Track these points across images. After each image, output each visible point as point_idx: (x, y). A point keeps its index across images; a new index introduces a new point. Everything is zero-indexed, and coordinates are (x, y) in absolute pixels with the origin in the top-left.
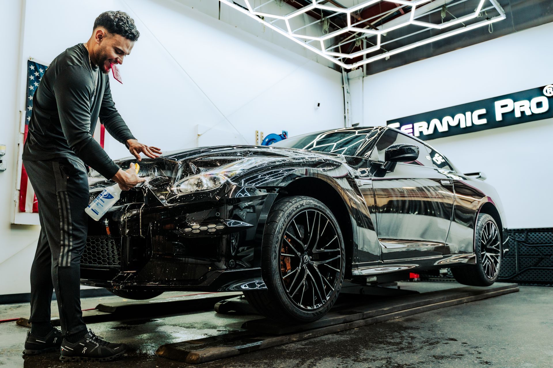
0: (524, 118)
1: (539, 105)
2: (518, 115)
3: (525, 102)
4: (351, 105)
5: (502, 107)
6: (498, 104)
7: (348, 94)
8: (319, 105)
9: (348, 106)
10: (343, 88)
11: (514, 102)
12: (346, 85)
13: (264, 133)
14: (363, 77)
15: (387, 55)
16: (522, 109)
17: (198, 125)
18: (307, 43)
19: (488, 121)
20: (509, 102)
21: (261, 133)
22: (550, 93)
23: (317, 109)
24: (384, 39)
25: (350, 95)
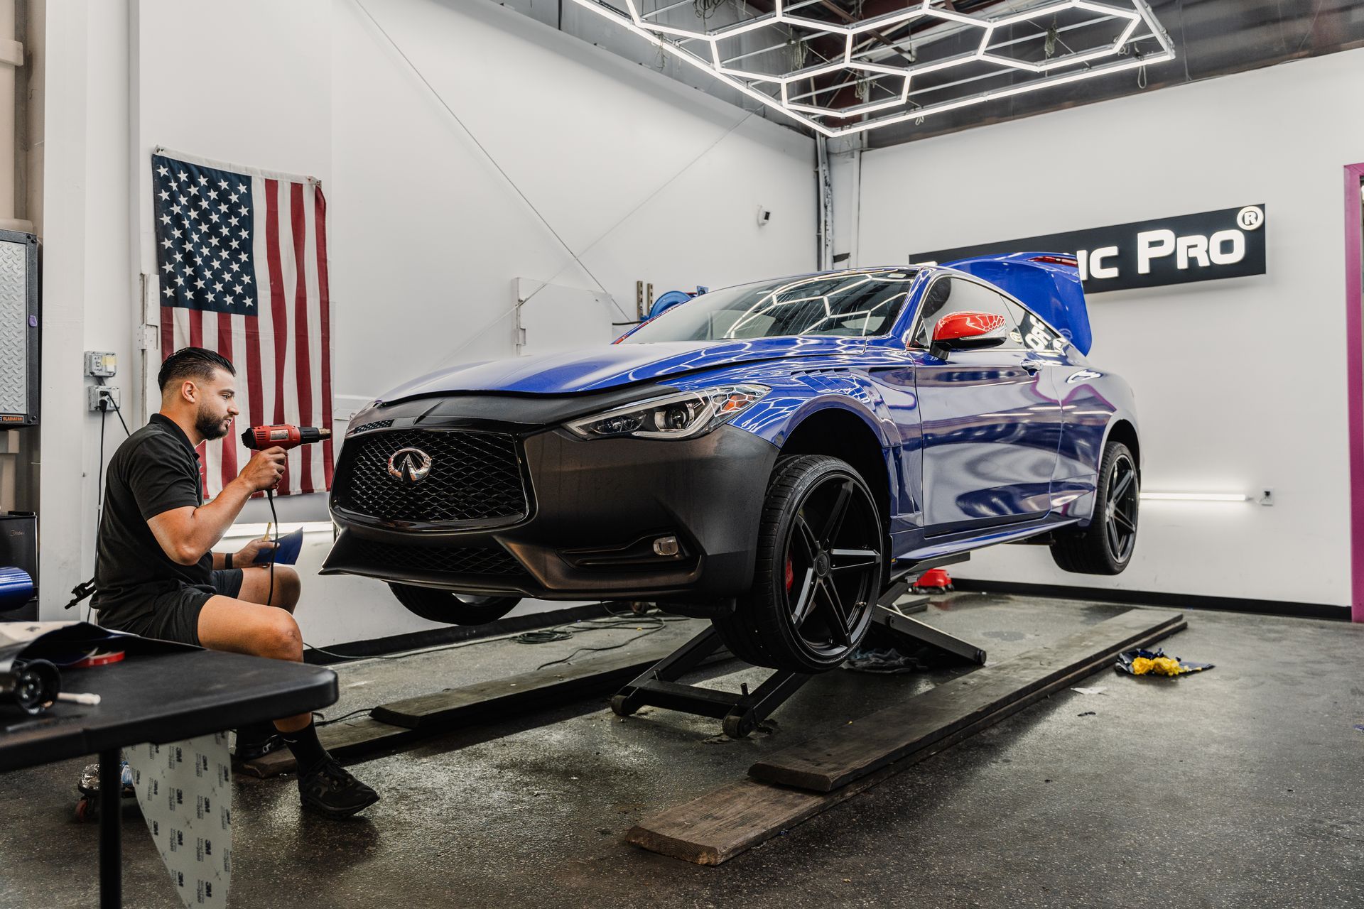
0: (1195, 273)
1: (1227, 247)
2: (1182, 264)
3: (1199, 239)
4: (832, 211)
5: (1152, 244)
6: (1143, 238)
7: (827, 188)
8: (767, 216)
9: (826, 215)
10: (817, 173)
11: (1177, 236)
12: (824, 168)
13: (654, 287)
14: (861, 151)
15: (920, 114)
16: (1192, 253)
17: (518, 278)
18: (751, 85)
19: (1120, 272)
20: (1167, 235)
21: (648, 284)
22: (1251, 224)
23: (764, 224)
24: (918, 82)
25: (831, 190)
